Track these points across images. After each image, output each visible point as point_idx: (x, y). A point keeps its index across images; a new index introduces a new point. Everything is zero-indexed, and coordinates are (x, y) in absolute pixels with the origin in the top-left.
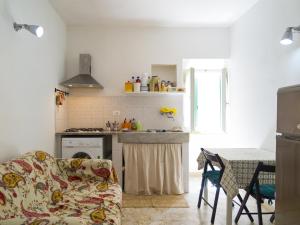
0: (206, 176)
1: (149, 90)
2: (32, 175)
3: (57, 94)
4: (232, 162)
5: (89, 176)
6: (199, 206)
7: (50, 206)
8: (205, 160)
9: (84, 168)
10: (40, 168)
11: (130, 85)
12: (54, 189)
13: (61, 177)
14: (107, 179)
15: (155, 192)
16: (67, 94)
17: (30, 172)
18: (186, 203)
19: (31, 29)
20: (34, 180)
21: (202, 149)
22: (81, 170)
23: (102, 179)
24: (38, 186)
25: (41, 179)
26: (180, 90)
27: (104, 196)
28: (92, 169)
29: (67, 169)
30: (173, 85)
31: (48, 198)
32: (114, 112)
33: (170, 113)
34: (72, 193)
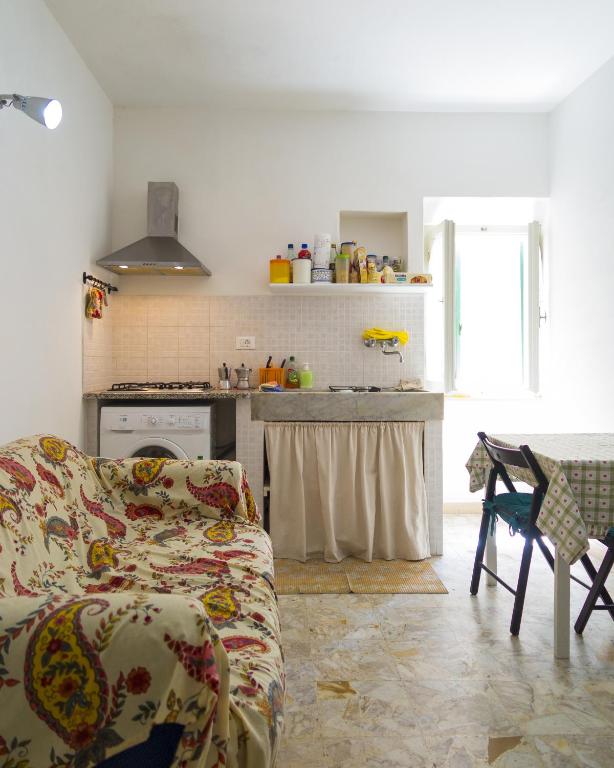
0: (493, 507)
1: (334, 281)
2: (36, 497)
3: (89, 287)
4: (568, 467)
5: (183, 504)
6: (474, 589)
7: (86, 581)
8: (489, 465)
9: (169, 483)
10: (53, 480)
11: (283, 267)
12: (93, 537)
13: (106, 507)
14: (230, 512)
15: (353, 554)
16: (113, 289)
17: (30, 488)
18: (439, 583)
19: (31, 106)
20: (40, 510)
21: (482, 436)
22: (160, 488)
23: (217, 512)
24: (51, 528)
25: (58, 510)
26: (417, 280)
27: (229, 555)
28: (190, 486)
29: (122, 484)
30: (398, 266)
31: (80, 560)
32: (240, 340)
33: (391, 341)
34: (141, 548)
